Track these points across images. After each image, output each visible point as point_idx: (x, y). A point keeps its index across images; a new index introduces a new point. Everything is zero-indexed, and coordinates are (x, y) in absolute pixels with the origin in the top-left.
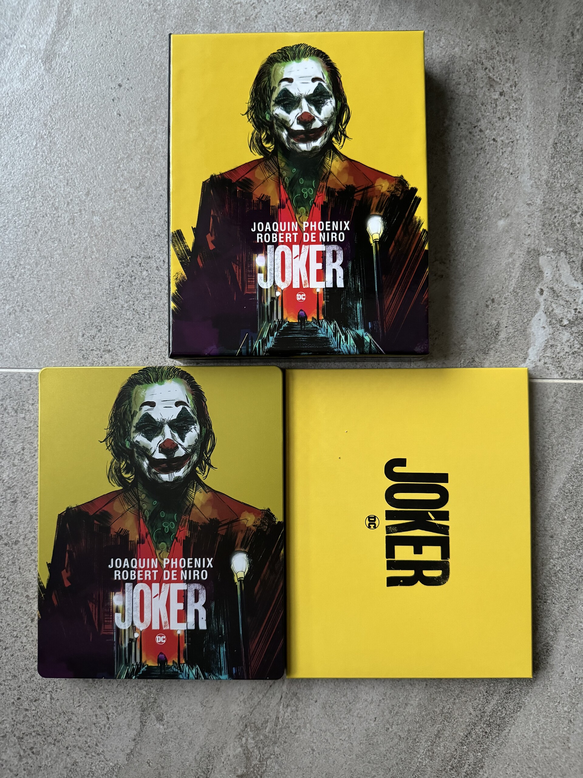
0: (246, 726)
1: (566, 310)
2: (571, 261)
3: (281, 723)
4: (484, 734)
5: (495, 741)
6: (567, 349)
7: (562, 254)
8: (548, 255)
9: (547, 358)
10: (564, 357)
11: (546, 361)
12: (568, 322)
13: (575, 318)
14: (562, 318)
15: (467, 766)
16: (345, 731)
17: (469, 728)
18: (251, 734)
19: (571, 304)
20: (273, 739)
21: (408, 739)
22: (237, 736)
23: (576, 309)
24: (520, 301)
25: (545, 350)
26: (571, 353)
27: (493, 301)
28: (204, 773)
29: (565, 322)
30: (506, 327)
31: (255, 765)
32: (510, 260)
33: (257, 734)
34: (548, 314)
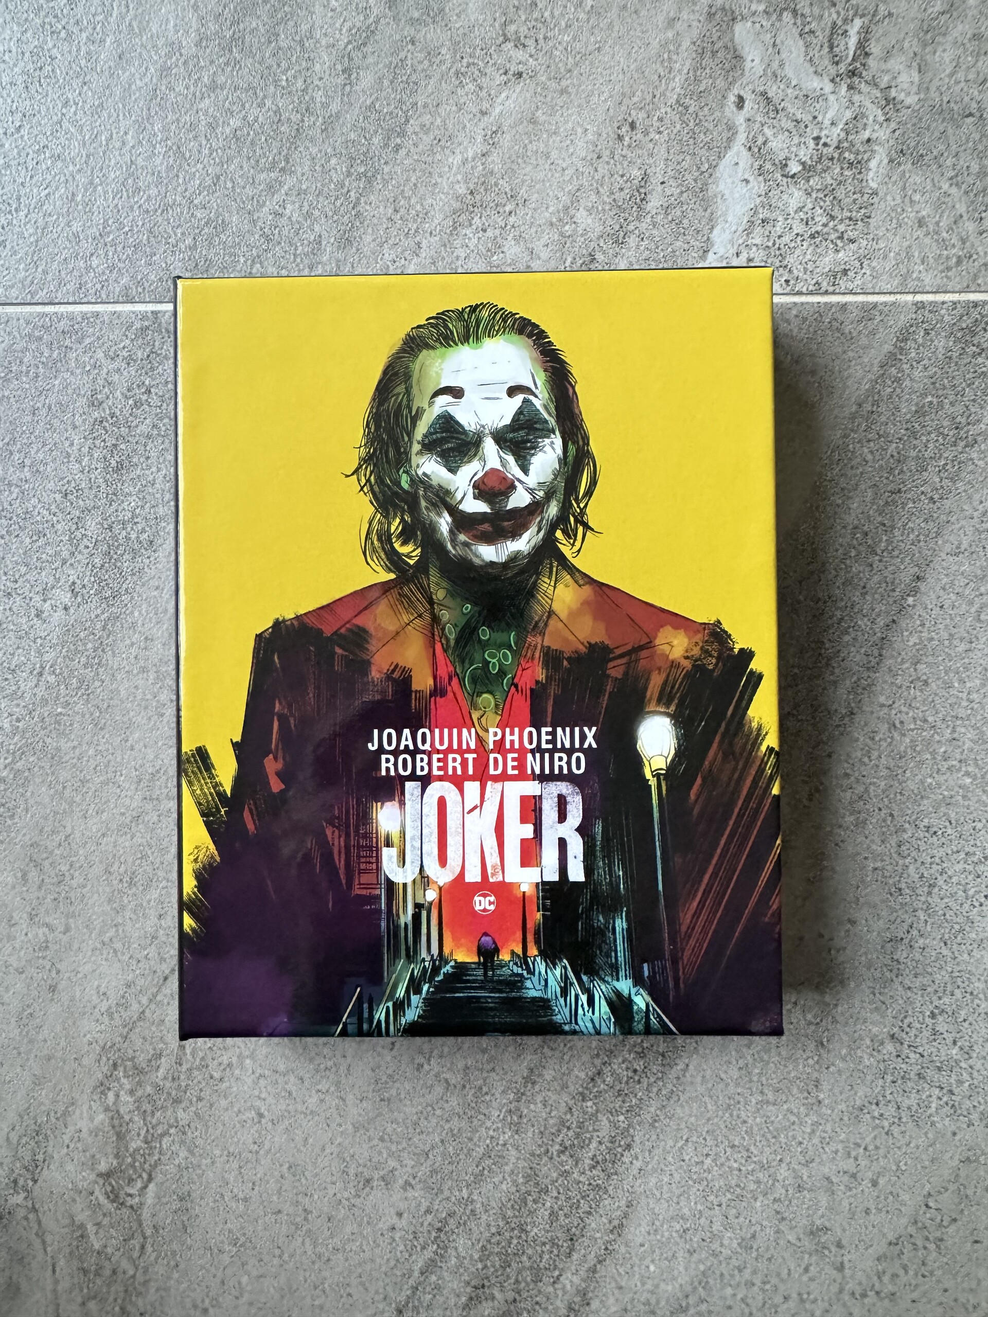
0: (115, 1065)
1: (796, 140)
2: (807, 30)
3: (189, 1057)
4: (630, 1074)
5: (655, 1090)
6: (798, 228)
7: (787, 16)
8: (756, 19)
9: (754, 249)
10: (793, 244)
11: (752, 256)
12: (800, 168)
13: (815, 158)
14: (787, 159)
15: (594, 1145)
16: (328, 1072)
17: (598, 1062)
18: (127, 1084)
19: (806, 127)
20: (174, 1093)
21: (464, 1087)
22: (95, 1088)
23: (817, 139)
24: (692, 124)
25: (748, 231)
26: (806, 236)
27: (633, 126)
28: (28, 1170)
29: (794, 168)
30: (662, 183)
31: (137, 1150)
32: (670, 34)
33: (140, 1084)
34: (756, 150)
